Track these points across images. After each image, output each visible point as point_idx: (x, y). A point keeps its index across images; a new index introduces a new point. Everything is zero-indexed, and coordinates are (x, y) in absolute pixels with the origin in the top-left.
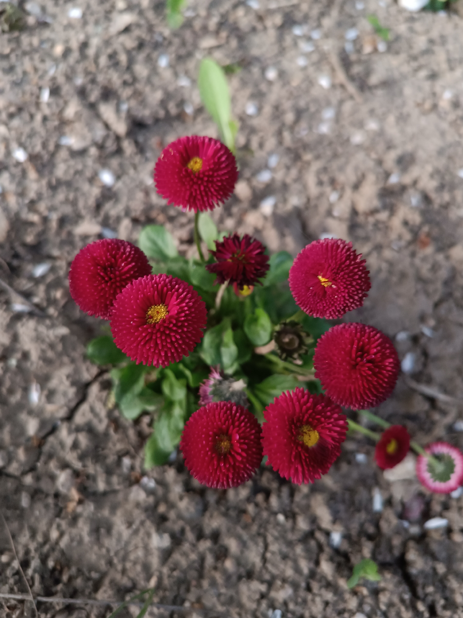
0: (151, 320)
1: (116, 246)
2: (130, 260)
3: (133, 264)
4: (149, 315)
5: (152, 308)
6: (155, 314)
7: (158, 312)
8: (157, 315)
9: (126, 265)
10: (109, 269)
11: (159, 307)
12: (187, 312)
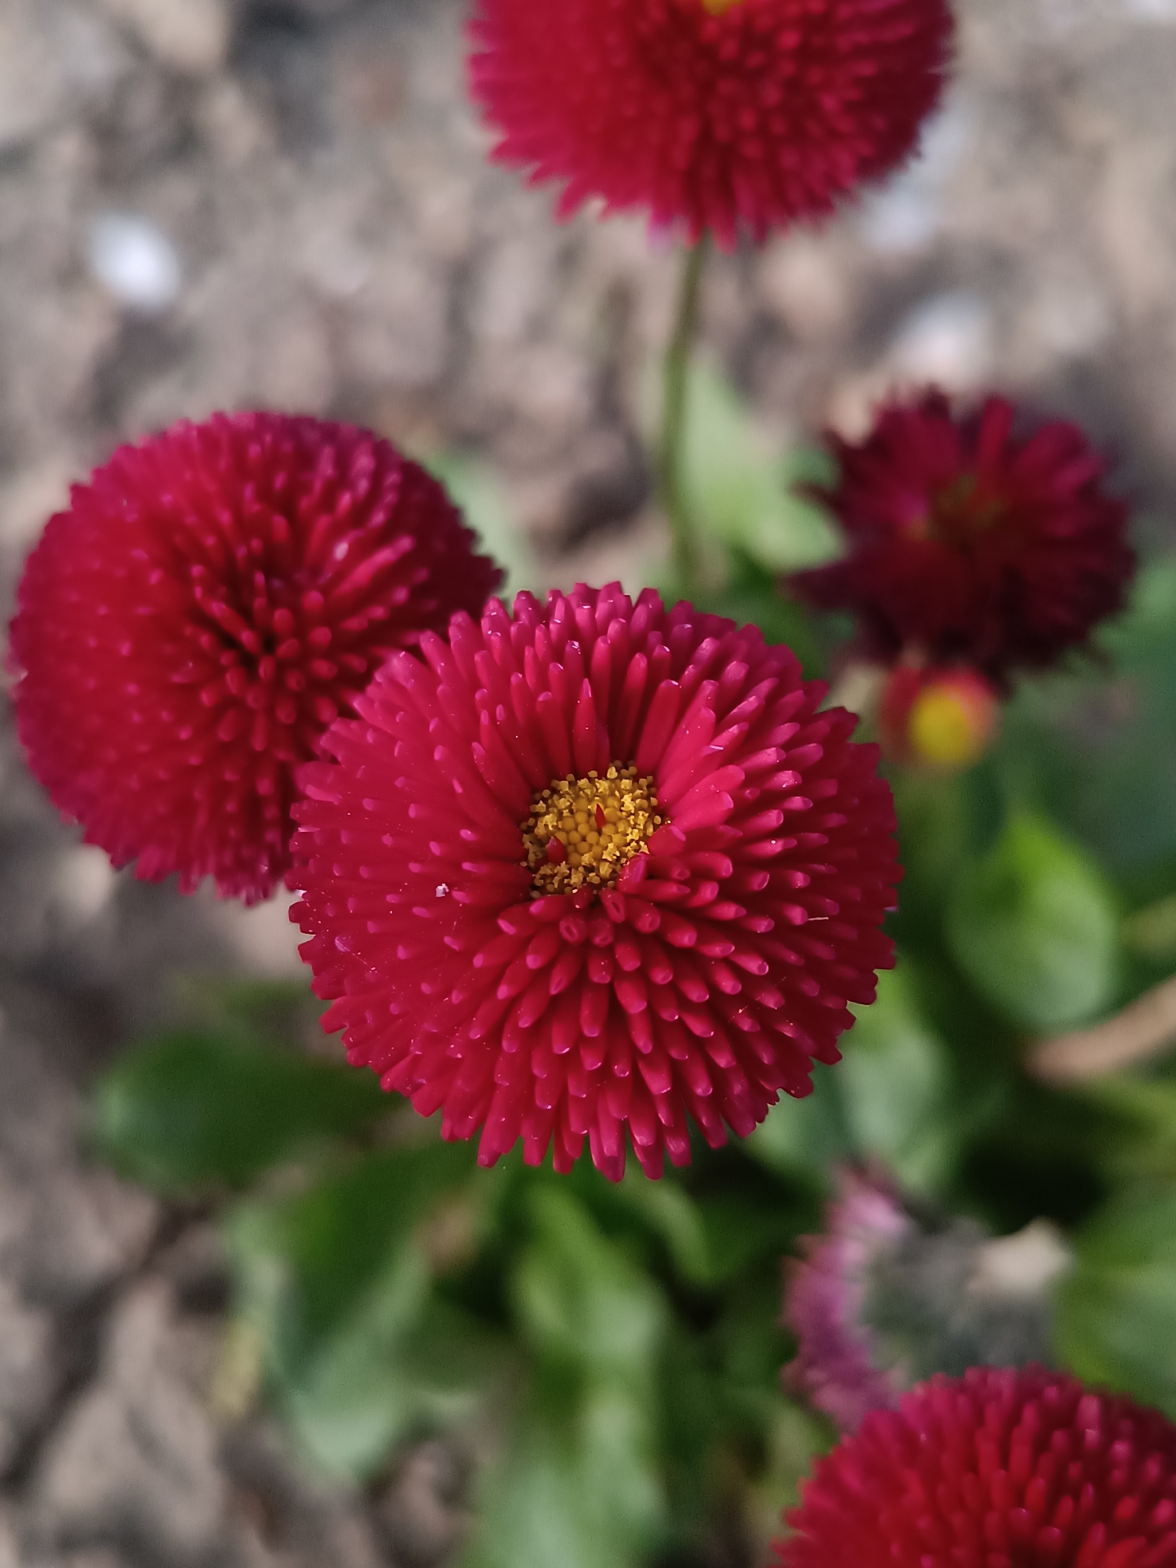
0: (563, 868)
1: (287, 447)
2: (379, 518)
3: (405, 543)
4: (540, 842)
5: (555, 791)
6: (583, 828)
7: (600, 820)
8: (592, 837)
9: (359, 552)
10: (259, 578)
11: (603, 786)
12: (797, 803)
